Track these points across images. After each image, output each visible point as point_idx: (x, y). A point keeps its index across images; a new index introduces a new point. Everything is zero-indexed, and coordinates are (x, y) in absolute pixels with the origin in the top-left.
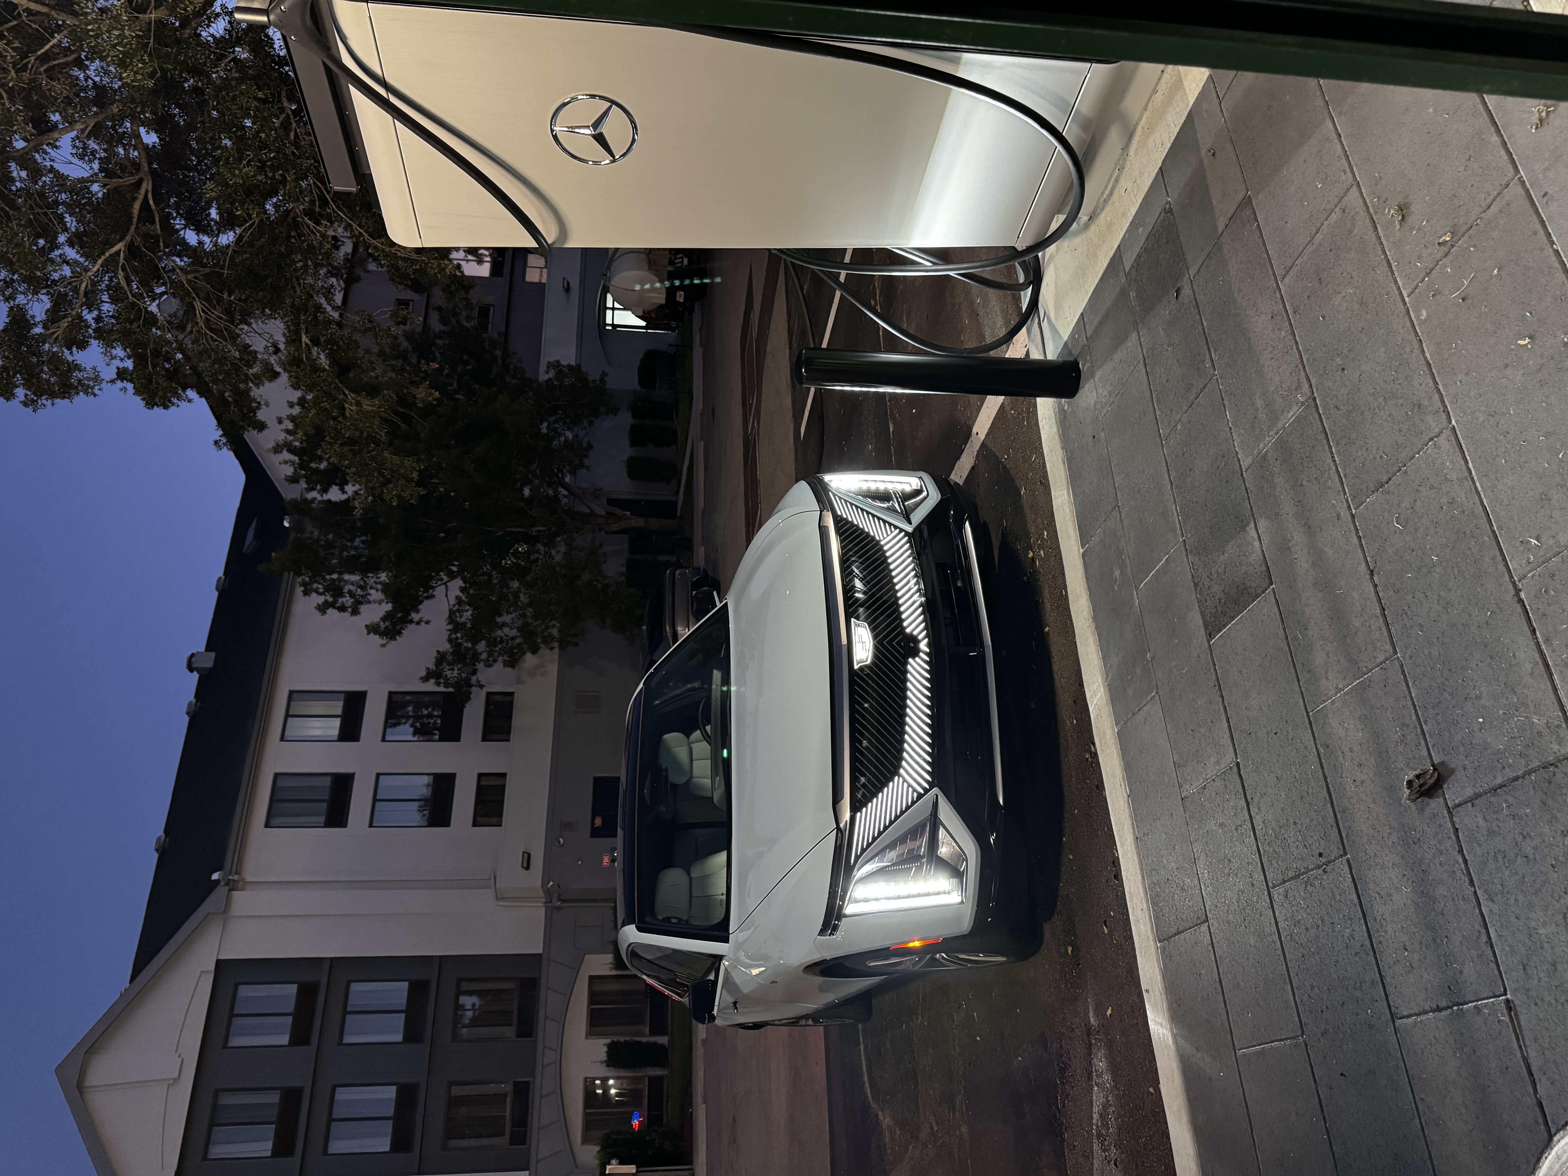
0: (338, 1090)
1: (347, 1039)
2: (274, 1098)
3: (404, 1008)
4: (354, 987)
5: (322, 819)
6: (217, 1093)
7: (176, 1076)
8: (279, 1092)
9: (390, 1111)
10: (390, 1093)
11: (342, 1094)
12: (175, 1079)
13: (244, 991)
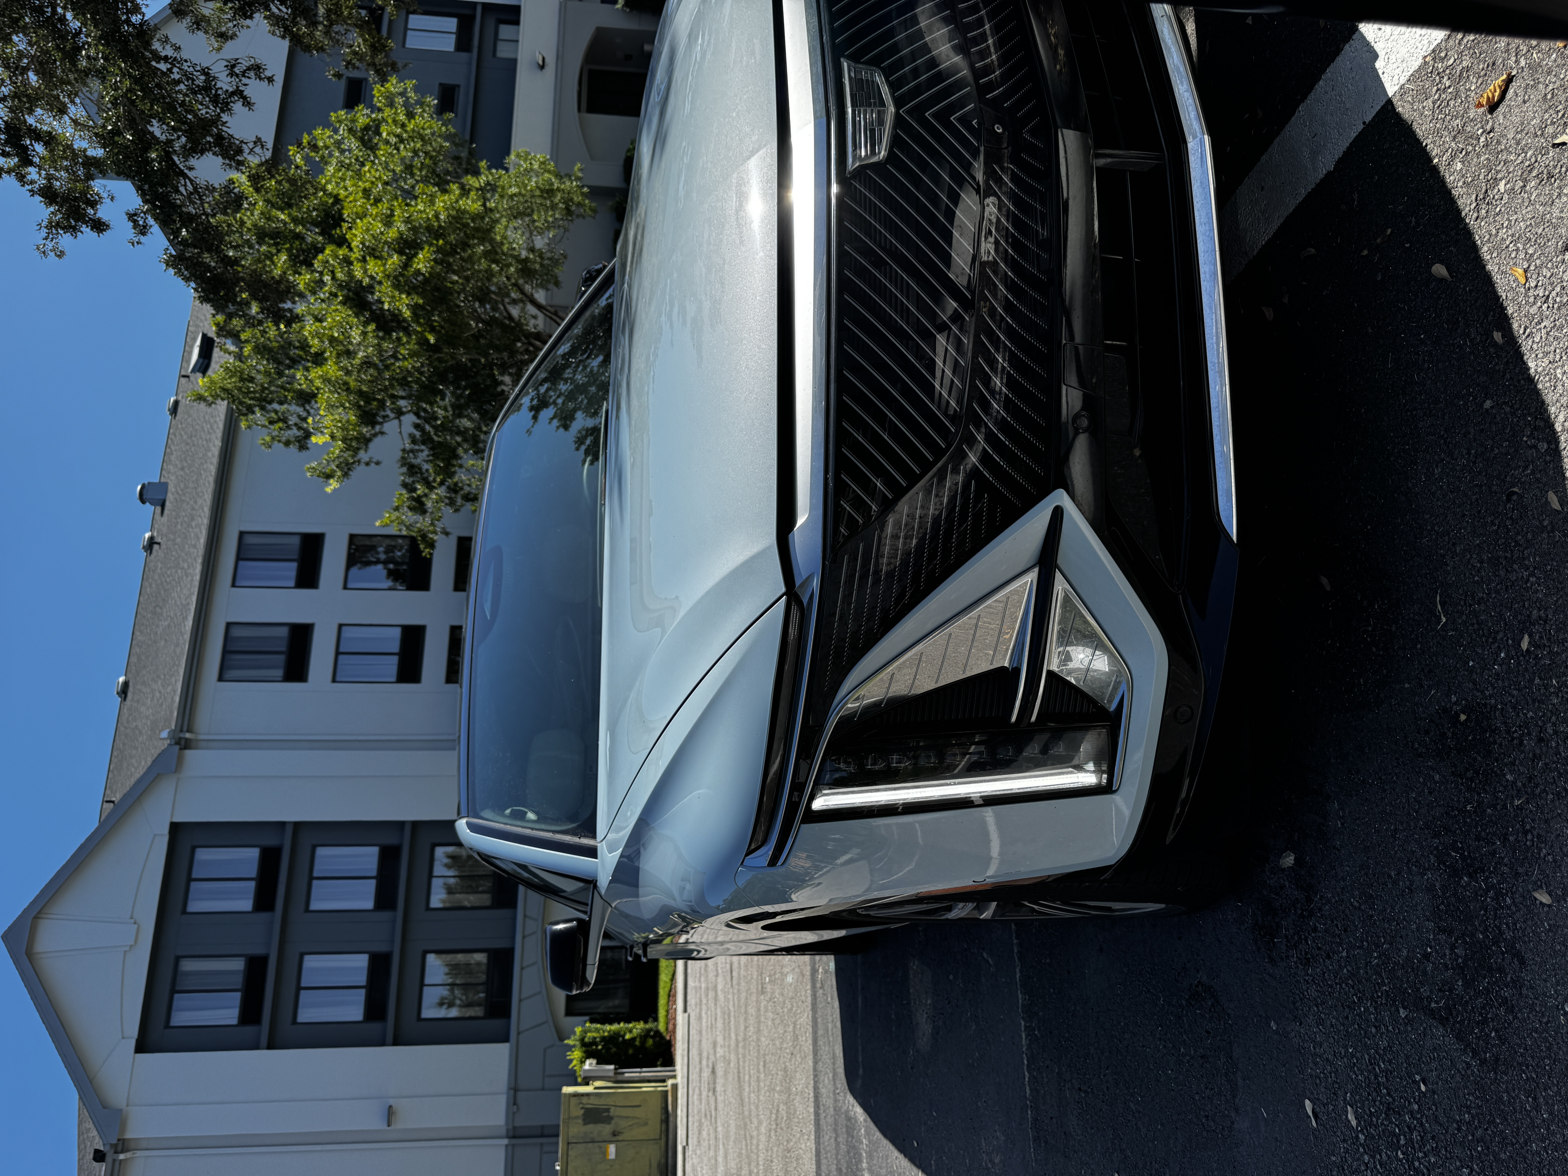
0: (307, 958)
1: (315, 905)
2: (238, 965)
3: (374, 873)
4: (321, 851)
5: (280, 673)
6: (178, 959)
7: (132, 943)
8: (243, 959)
9: (362, 980)
10: (362, 961)
11: (311, 962)
12: (131, 946)
13: (203, 855)
